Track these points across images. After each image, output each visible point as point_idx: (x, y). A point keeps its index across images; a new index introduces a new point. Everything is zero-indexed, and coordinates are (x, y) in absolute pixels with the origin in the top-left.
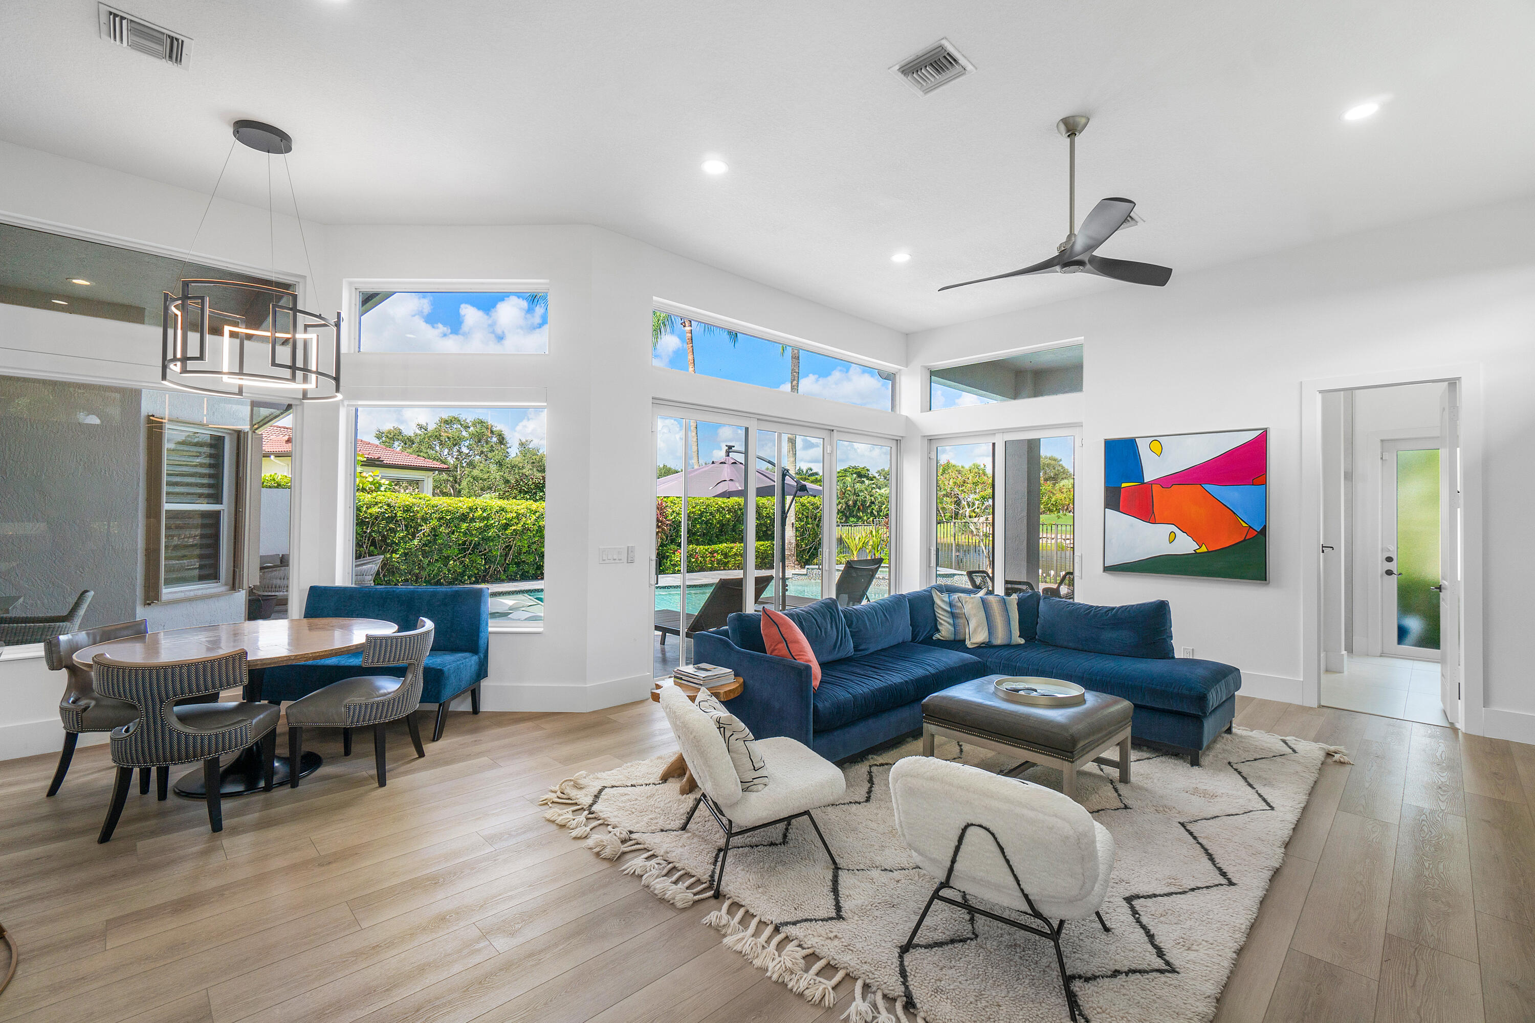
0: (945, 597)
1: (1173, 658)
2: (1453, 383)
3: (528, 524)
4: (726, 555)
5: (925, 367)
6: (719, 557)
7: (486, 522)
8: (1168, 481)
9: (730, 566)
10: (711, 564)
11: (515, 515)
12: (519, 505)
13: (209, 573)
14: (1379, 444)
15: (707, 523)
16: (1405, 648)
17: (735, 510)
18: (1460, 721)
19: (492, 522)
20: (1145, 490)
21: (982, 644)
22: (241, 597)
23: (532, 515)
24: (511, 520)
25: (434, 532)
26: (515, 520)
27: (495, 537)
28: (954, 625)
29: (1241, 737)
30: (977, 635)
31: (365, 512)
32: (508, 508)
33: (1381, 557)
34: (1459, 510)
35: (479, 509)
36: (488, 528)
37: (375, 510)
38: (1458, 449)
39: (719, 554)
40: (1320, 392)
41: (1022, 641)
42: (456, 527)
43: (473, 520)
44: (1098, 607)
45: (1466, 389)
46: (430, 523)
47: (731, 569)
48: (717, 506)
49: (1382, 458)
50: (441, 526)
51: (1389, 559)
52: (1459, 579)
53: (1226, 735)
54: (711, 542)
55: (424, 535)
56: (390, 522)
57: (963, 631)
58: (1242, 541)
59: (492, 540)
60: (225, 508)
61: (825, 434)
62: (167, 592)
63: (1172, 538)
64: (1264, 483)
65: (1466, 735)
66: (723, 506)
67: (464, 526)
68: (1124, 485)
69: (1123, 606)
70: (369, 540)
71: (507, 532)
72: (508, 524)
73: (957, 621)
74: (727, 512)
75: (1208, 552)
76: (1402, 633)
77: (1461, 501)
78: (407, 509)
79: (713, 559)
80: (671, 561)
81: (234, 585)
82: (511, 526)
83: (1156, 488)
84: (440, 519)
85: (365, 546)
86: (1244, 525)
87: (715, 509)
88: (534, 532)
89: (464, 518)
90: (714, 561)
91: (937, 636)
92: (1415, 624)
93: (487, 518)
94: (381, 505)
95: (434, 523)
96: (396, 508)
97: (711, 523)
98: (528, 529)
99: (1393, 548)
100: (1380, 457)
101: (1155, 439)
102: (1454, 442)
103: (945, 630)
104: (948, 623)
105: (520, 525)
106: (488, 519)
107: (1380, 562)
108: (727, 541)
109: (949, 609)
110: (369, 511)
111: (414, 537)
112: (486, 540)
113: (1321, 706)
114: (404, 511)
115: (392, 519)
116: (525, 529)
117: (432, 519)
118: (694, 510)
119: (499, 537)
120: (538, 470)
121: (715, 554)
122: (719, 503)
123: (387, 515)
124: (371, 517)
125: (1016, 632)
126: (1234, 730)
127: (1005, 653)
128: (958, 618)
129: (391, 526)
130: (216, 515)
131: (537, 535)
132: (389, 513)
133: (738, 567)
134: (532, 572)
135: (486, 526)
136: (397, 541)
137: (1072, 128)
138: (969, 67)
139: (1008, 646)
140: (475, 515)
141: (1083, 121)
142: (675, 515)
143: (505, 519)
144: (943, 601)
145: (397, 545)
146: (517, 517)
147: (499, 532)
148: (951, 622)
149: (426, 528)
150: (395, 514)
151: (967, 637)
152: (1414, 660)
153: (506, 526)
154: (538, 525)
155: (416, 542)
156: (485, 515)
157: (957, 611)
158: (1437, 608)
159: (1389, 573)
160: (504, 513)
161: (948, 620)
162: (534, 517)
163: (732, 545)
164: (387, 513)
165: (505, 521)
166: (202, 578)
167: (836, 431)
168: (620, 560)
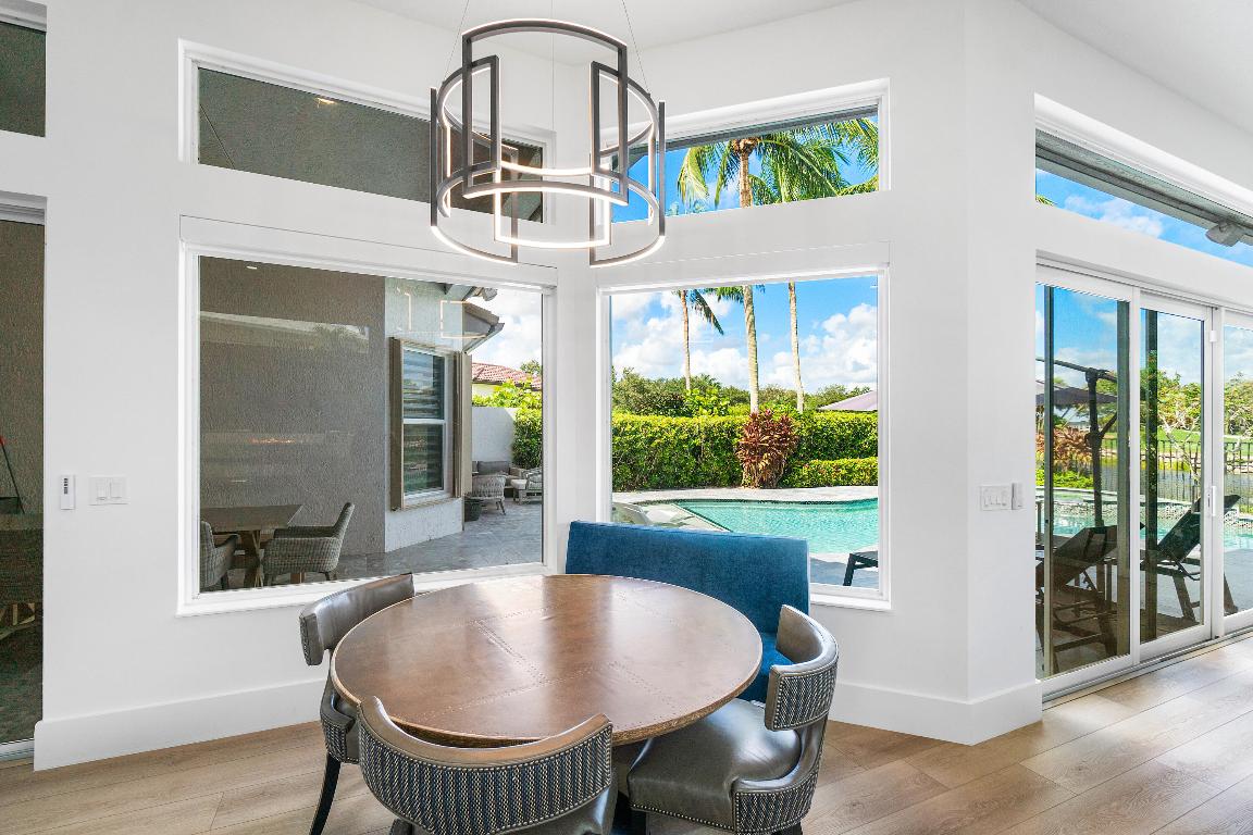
4: (850, 471)
6: (843, 472)
11: (658, 430)
12: (661, 420)
13: (435, 481)
15: (827, 438)
17: (855, 426)
19: (640, 435)
22: (458, 503)
23: (675, 429)
24: (655, 434)
26: (659, 434)
27: (641, 449)
32: (653, 423)
35: (629, 424)
36: (636, 440)
39: (843, 469)
43: (624, 434)
48: (837, 421)
54: (834, 457)
59: (639, 452)
60: (446, 422)
61: (1206, 314)
62: (408, 498)
66: (843, 420)
71: (651, 445)
72: (653, 438)
74: (847, 428)
79: (837, 474)
80: (799, 475)
81: (454, 494)
82: (656, 440)
87: (836, 424)
89: (617, 433)
90: (838, 477)
97: (832, 438)
105: (663, 439)
106: (636, 433)
108: (846, 456)
112: (634, 452)
116: (668, 442)
118: (815, 425)
119: (645, 449)
121: (839, 469)
122: (839, 417)
130: (439, 428)
134: (671, 482)
140: (626, 430)
142: (797, 430)
147: (645, 444)
153: (651, 440)
160: (649, 428)
162: (674, 431)
163: (855, 460)
165: (650, 435)
166: (430, 486)
167: (1223, 309)
168: (1004, 505)
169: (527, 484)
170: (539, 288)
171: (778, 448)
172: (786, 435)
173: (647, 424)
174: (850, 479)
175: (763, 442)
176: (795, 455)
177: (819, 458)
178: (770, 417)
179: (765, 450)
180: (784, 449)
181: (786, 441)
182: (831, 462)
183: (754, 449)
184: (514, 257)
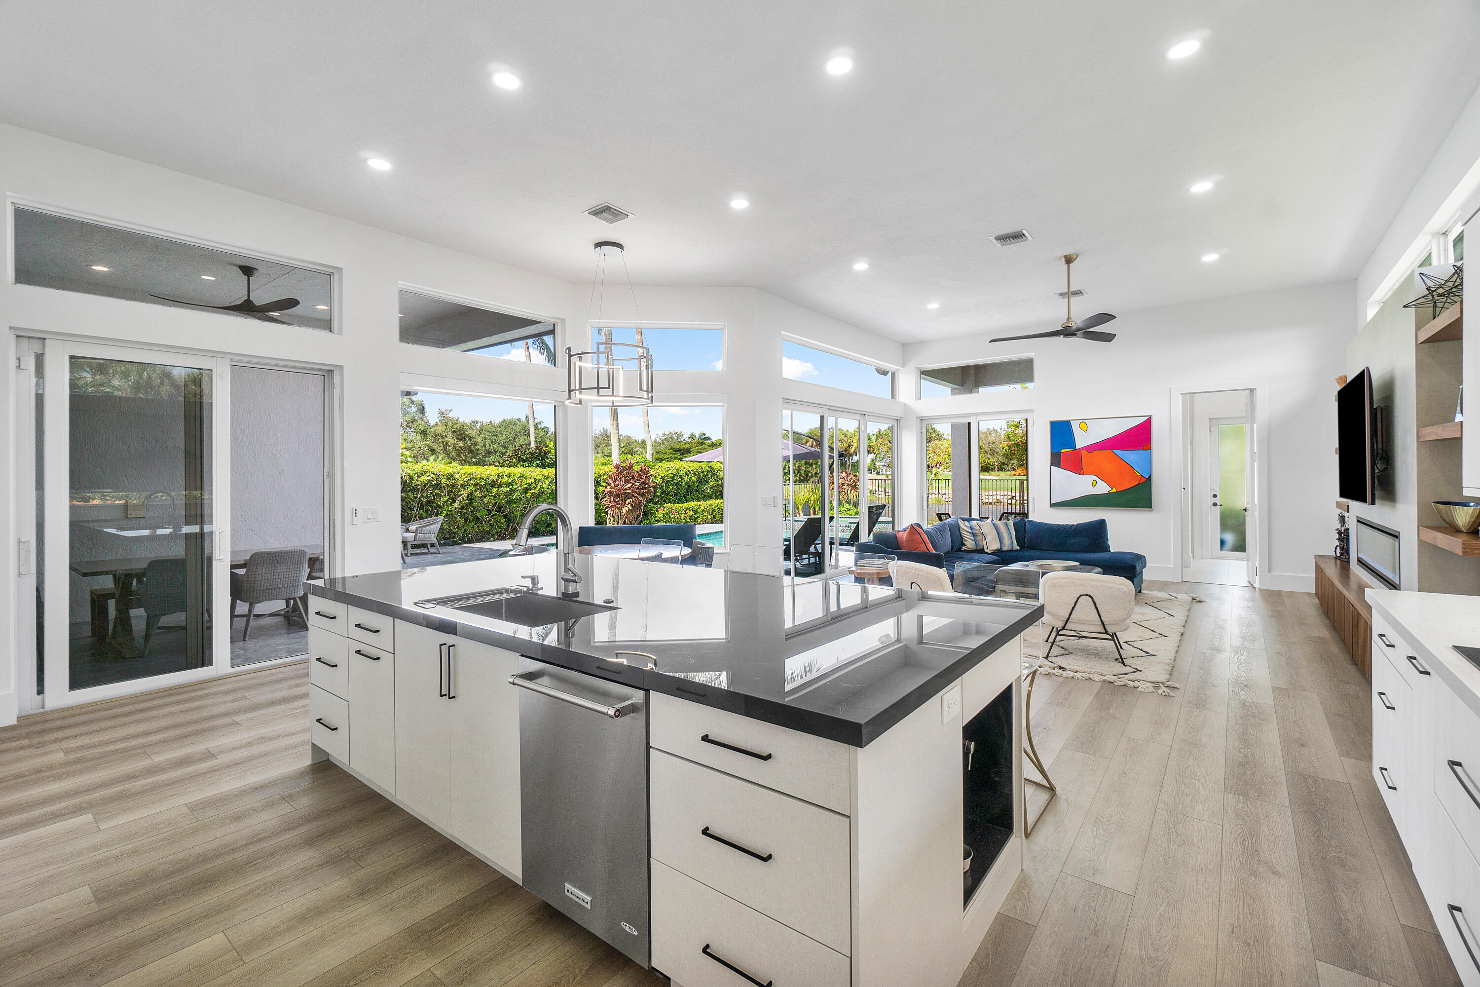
0: (967, 523)
1: (1110, 551)
2: (1252, 391)
3: (543, 488)
4: (696, 512)
5: (917, 368)
6: (691, 513)
7: (511, 487)
8: (1091, 448)
9: (699, 521)
10: (685, 519)
11: (533, 481)
12: (534, 473)
14: (1208, 421)
15: (677, 484)
16: (1224, 552)
17: (699, 473)
18: (1256, 583)
19: (516, 486)
20: (1077, 453)
21: (996, 550)
23: (545, 480)
24: (530, 485)
25: (471, 498)
26: (534, 485)
27: (517, 500)
28: (975, 541)
29: (1147, 594)
30: (992, 545)
31: (417, 481)
32: (528, 474)
33: (1210, 494)
34: (1255, 463)
35: (504, 476)
36: (513, 491)
37: (424, 478)
38: (1255, 425)
39: (690, 510)
40: (1181, 394)
41: (1018, 548)
42: (488, 492)
43: (500, 486)
44: (1064, 525)
45: (1259, 394)
46: (468, 488)
47: (700, 524)
48: (685, 470)
49: (1210, 430)
50: (476, 491)
51: (1215, 496)
52: (1256, 503)
53: (1139, 594)
54: (680, 501)
55: (463, 499)
56: (436, 488)
57: (981, 544)
58: (1137, 485)
59: (515, 503)
61: (858, 417)
63: (1095, 483)
64: (1150, 449)
65: (1260, 589)
66: (689, 470)
67: (495, 490)
68: (1063, 451)
69: (1079, 524)
70: (418, 504)
71: (527, 495)
72: (528, 489)
73: (976, 538)
74: (693, 475)
75: (1117, 492)
76: (1222, 543)
77: (1257, 458)
78: (450, 477)
79: (686, 515)
80: (655, 517)
82: (530, 490)
83: (1084, 452)
84: (475, 485)
85: (415, 510)
86: (1139, 474)
87: (684, 472)
88: (548, 495)
89: (493, 484)
90: (687, 517)
91: (964, 548)
92: (1230, 538)
93: (510, 484)
94: (428, 474)
95: (472, 488)
96: (440, 477)
97: (680, 485)
98: (543, 493)
99: (1216, 488)
100: (1209, 429)
101: (1083, 421)
102: (1253, 420)
103: (970, 544)
104: (971, 539)
105: (538, 489)
106: (512, 485)
107: (1209, 498)
108: (693, 500)
109: (971, 531)
110: (420, 479)
111: (454, 501)
112: (510, 502)
113: (1183, 581)
114: (448, 479)
115: (438, 486)
117: (470, 486)
118: (668, 473)
119: (521, 499)
120: (458, 439)
121: (688, 511)
122: (686, 467)
123: (433, 483)
124: (421, 484)
125: (1015, 543)
126: (1142, 591)
127: (1011, 553)
128: (977, 536)
129: (437, 491)
131: (550, 497)
132: (435, 480)
133: (705, 521)
135: (511, 490)
136: (441, 505)
137: (1069, 260)
138: (1029, 238)
139: (1011, 551)
140: (503, 481)
141: (1075, 256)
142: (653, 478)
143: (526, 484)
144: (966, 526)
145: (440, 507)
146: (535, 483)
147: (521, 495)
148: (973, 539)
149: (464, 493)
150: (440, 481)
151: (985, 547)
152: (1229, 560)
153: (526, 490)
154: (551, 489)
155: (456, 505)
156: (510, 481)
157: (976, 532)
158: (1243, 524)
159: (1215, 505)
160: (524, 479)
161: (971, 538)
163: (699, 503)
164: (433, 481)
165: (526, 486)
167: (866, 415)
168: (771, 505)
169: (415, 537)
170: (553, 402)
171: (638, 494)
172: (643, 483)
173: (522, 476)
174: (696, 519)
175: (626, 489)
176: (651, 500)
177: (670, 502)
178: (631, 467)
179: (628, 496)
180: (643, 495)
181: (645, 488)
182: (681, 505)
183: (618, 496)
184: (581, 403)
